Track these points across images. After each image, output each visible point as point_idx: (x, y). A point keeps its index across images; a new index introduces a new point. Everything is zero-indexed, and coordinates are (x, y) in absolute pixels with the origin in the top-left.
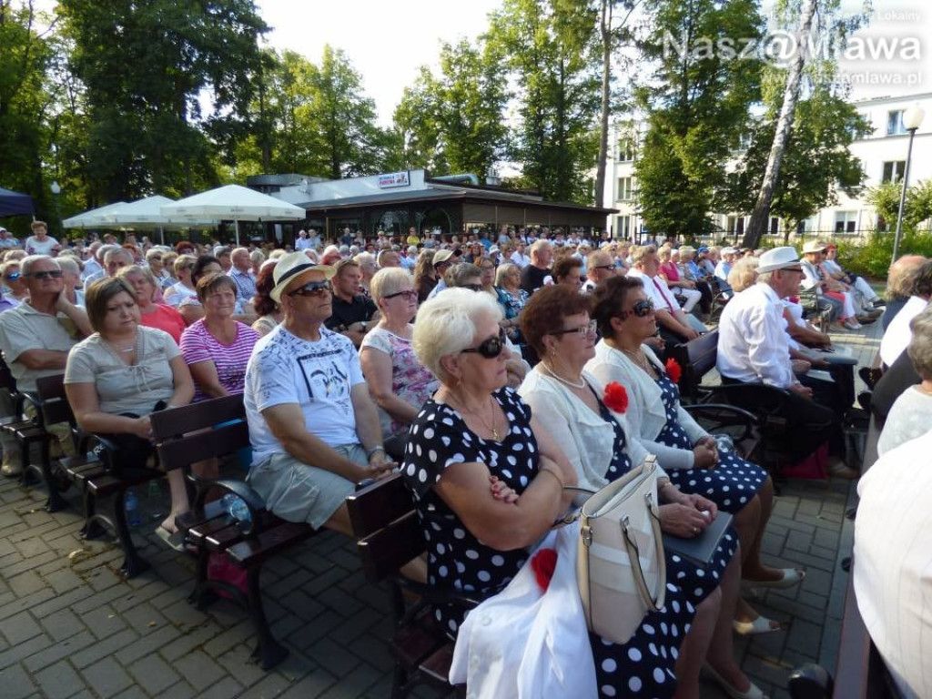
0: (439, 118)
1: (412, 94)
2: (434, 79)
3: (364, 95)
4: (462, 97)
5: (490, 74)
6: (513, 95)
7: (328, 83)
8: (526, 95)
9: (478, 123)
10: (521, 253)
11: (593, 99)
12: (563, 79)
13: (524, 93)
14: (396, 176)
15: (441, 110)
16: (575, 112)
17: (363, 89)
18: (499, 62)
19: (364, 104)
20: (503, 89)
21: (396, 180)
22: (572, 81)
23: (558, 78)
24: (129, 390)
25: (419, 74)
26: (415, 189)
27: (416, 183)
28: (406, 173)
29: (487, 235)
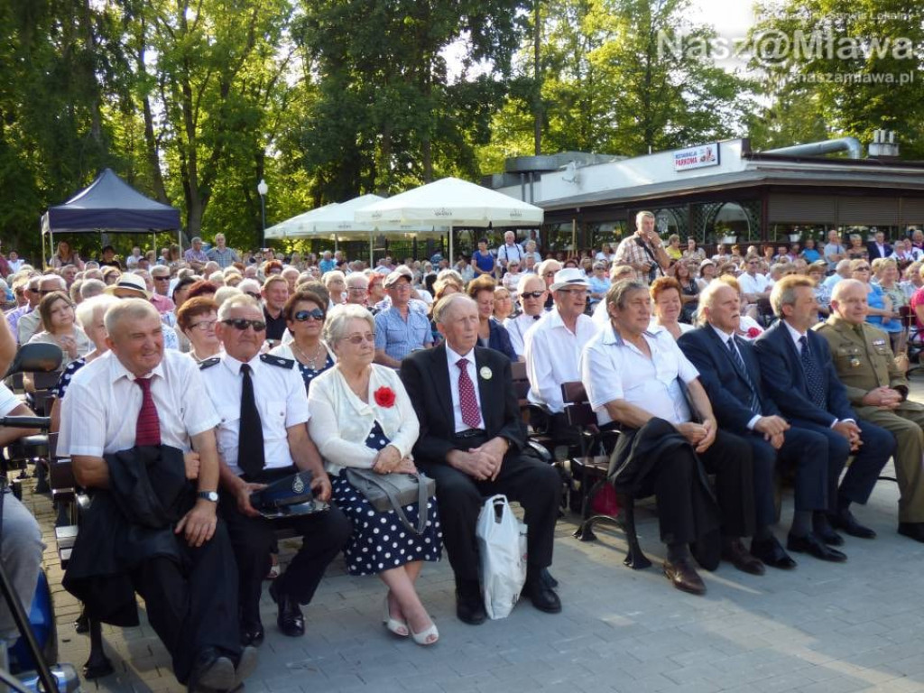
14: (699, 151)
21: (699, 157)
26: (727, 171)
28: (714, 147)
29: (810, 242)
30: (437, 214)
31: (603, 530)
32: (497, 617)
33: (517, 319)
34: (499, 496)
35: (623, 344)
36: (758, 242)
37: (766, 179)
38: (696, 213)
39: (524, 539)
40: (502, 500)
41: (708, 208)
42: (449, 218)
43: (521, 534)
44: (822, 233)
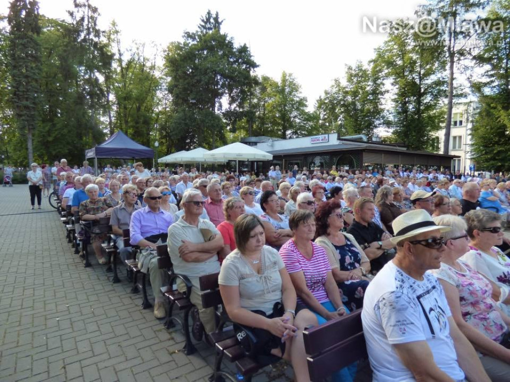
0: (343, 105)
1: (329, 93)
2: (341, 85)
3: (302, 96)
4: (357, 94)
5: (375, 81)
6: (388, 91)
7: (283, 90)
8: (396, 91)
9: (367, 107)
10: (413, 184)
11: (439, 91)
12: (420, 81)
13: (395, 90)
14: (321, 137)
15: (345, 101)
16: (428, 99)
17: (301, 93)
18: (380, 74)
19: (301, 100)
20: (381, 88)
21: (321, 139)
22: (427, 82)
23: (417, 81)
24: (260, 293)
25: (333, 83)
27: (332, 141)
28: (327, 136)
29: (376, 170)
30: (237, 155)
36: (358, 169)
42: (242, 157)
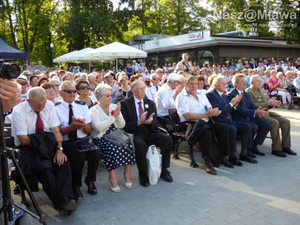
14: (197, 34)
21: (196, 36)
26: (205, 40)
29: (233, 63)
31: (181, 156)
32: (153, 184)
33: (150, 88)
34: (153, 146)
35: (190, 96)
36: (216, 63)
37: (218, 43)
38: (196, 54)
39: (161, 159)
40: (154, 147)
41: (200, 52)
42: (117, 55)
43: (160, 158)
44: (236, 60)
